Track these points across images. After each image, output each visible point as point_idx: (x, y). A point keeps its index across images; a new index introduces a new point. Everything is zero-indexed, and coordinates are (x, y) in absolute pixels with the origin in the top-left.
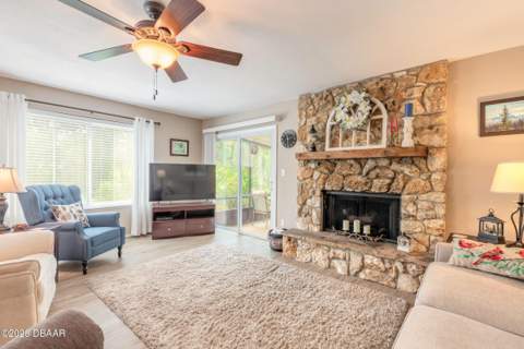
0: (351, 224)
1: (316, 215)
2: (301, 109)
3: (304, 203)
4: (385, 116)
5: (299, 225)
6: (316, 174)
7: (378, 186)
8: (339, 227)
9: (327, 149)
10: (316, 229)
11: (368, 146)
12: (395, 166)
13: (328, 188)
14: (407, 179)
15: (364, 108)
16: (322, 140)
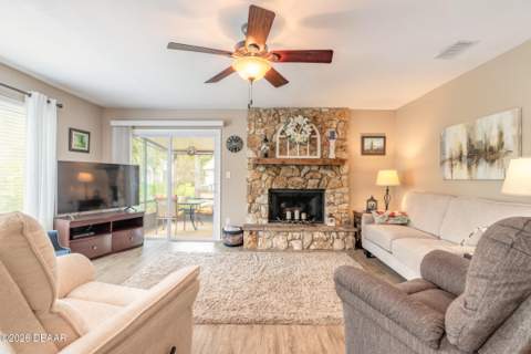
0: (293, 215)
1: (264, 210)
2: (250, 120)
3: (254, 201)
4: (318, 136)
5: (250, 220)
6: (265, 177)
7: (312, 184)
8: (283, 217)
9: (278, 156)
10: (265, 222)
11: (308, 157)
12: (322, 171)
13: (274, 187)
14: (329, 179)
15: (308, 129)
16: (273, 149)
